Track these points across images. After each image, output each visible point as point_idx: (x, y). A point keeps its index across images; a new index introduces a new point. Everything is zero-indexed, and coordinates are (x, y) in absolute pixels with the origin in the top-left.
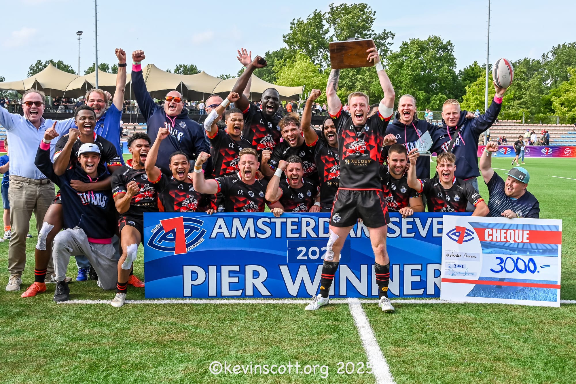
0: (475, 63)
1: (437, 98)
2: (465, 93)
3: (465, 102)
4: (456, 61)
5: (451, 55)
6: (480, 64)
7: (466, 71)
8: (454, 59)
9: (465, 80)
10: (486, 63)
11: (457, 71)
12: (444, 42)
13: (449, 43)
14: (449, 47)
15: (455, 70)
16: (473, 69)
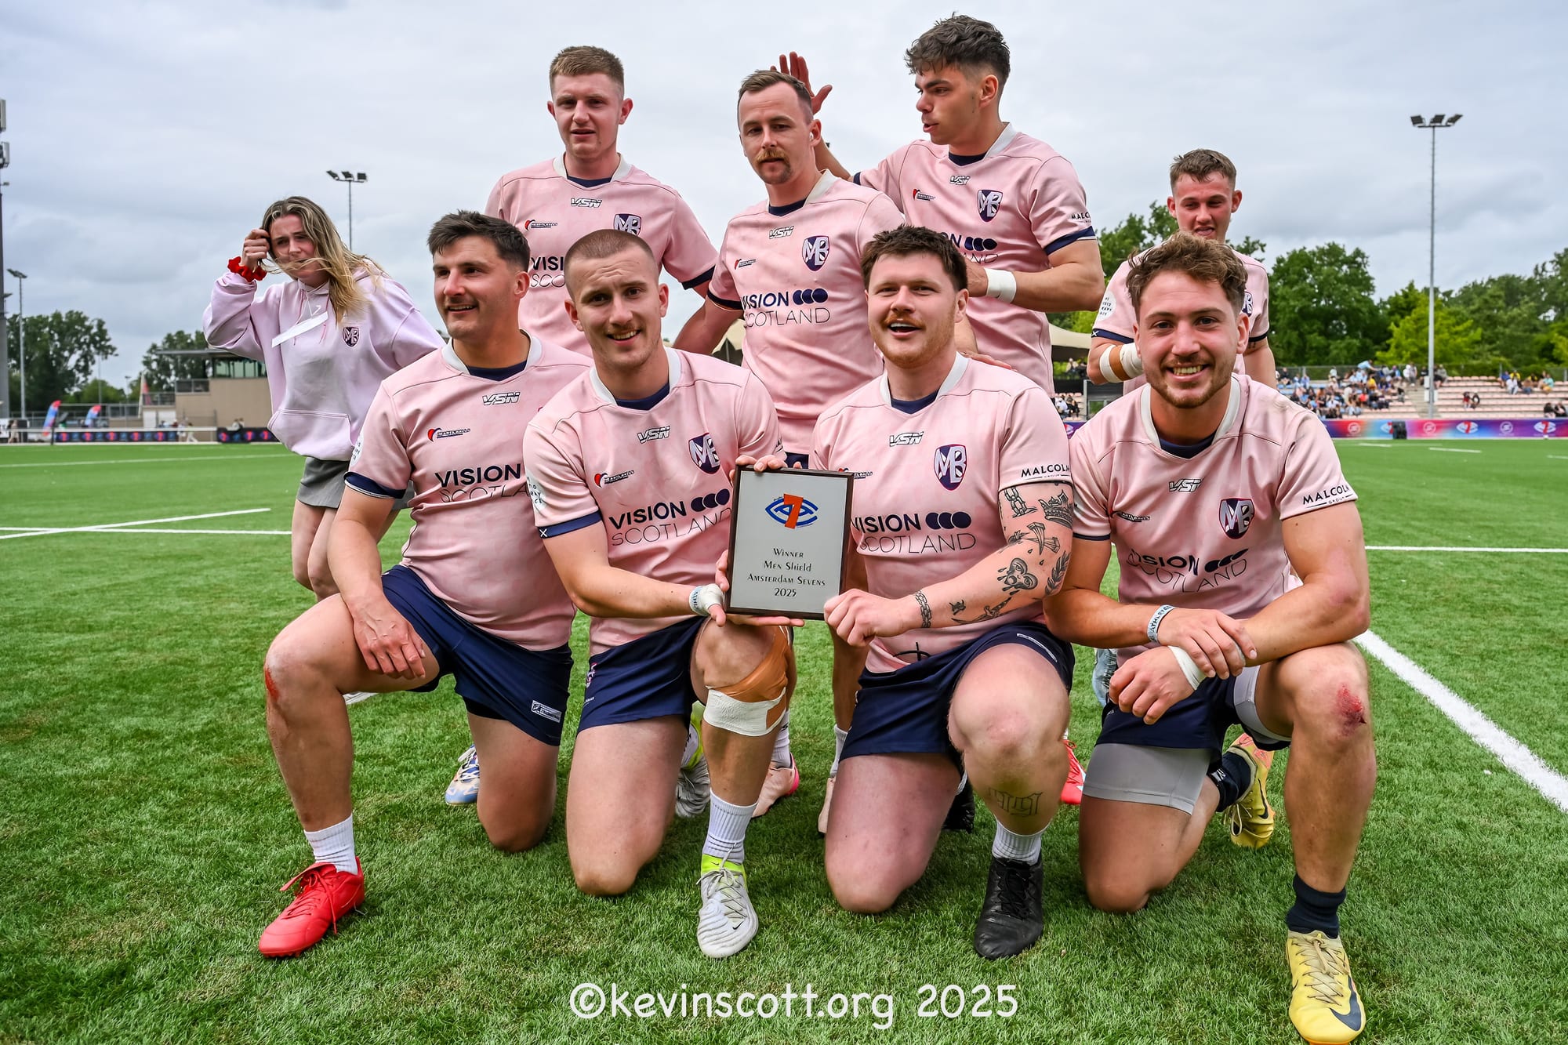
0: (1411, 286)
1: (1342, 345)
2: (1390, 335)
3: (1392, 348)
4: (1375, 283)
5: (1364, 273)
6: (1419, 287)
7: (1393, 301)
8: (1370, 278)
9: (1391, 313)
10: (1428, 285)
11: (1376, 298)
12: (1349, 252)
13: (1358, 253)
14: (1359, 260)
15: (1372, 297)
16: (1406, 295)
